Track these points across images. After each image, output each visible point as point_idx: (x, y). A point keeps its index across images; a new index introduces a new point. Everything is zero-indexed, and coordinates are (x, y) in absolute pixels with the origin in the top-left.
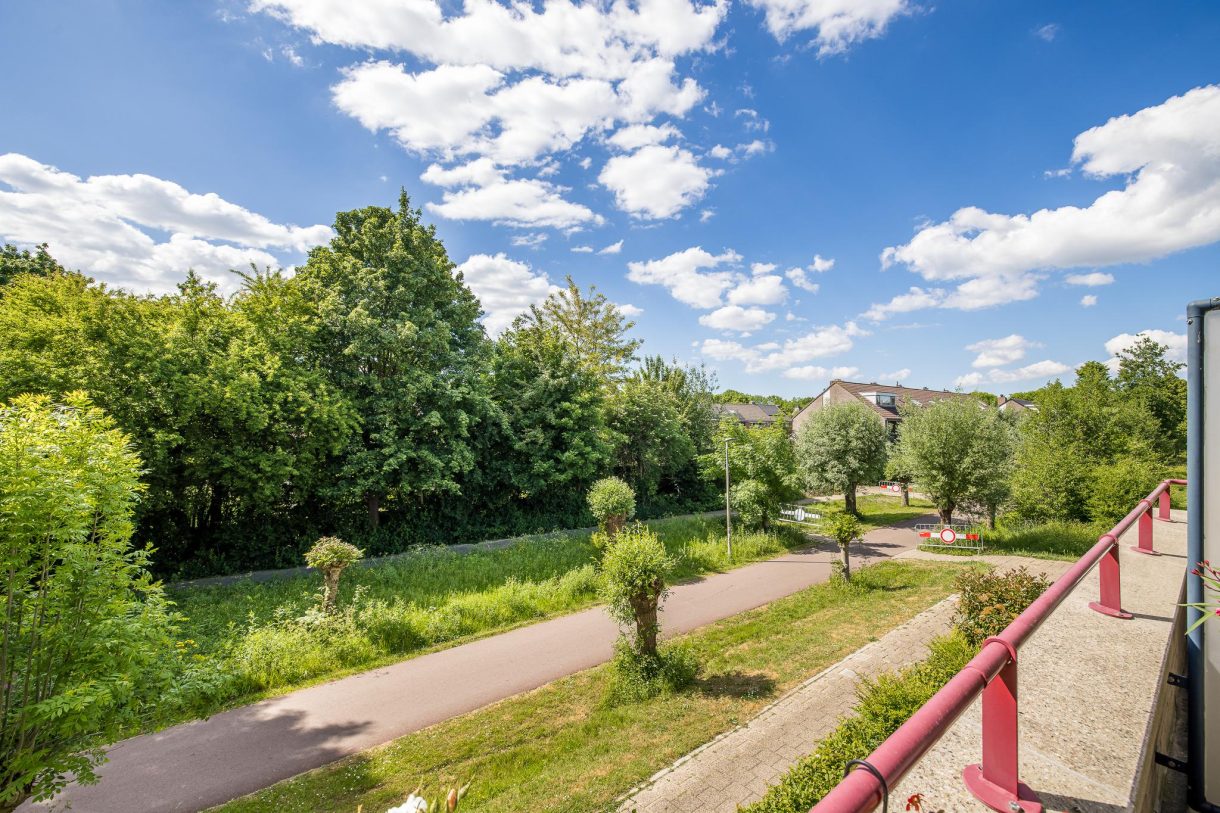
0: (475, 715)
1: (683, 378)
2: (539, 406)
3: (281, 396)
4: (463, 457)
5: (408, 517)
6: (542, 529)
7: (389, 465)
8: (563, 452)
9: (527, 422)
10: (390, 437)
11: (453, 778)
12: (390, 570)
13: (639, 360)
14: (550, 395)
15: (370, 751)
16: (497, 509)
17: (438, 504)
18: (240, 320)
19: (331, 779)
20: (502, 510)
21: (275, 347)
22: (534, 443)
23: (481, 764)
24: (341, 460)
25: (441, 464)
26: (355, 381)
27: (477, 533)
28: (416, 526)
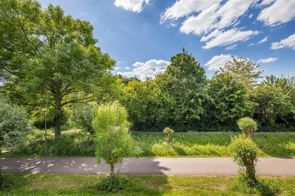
0: (192, 176)
1: (286, 81)
2: (224, 95)
3: (161, 98)
4: (201, 110)
5: (190, 124)
6: (225, 131)
7: (183, 112)
8: (232, 108)
9: (220, 100)
10: (183, 105)
11: (183, 190)
12: (184, 136)
13: (262, 77)
14: (227, 92)
15: (168, 175)
16: (213, 124)
17: (197, 121)
18: (155, 83)
19: (160, 178)
20: (214, 124)
21: (161, 88)
22: (222, 106)
23: (190, 189)
24: (173, 111)
25: (195, 112)
26: (175, 93)
27: (207, 130)
28: (191, 126)
